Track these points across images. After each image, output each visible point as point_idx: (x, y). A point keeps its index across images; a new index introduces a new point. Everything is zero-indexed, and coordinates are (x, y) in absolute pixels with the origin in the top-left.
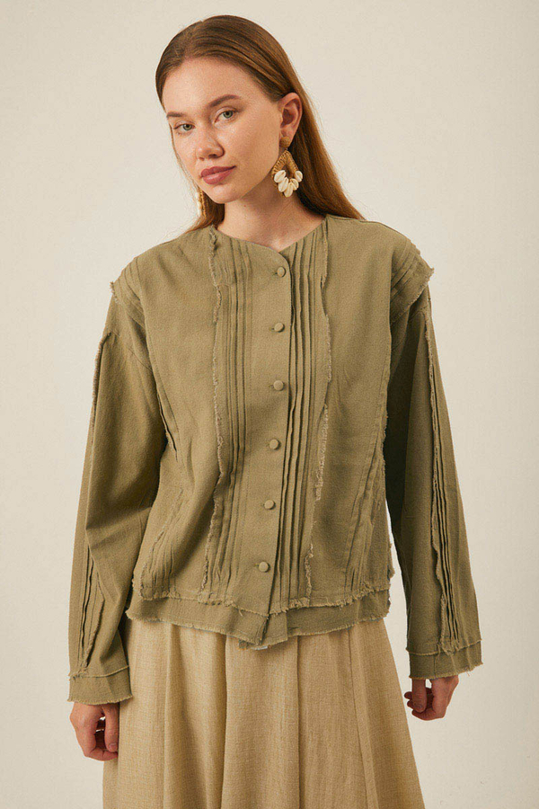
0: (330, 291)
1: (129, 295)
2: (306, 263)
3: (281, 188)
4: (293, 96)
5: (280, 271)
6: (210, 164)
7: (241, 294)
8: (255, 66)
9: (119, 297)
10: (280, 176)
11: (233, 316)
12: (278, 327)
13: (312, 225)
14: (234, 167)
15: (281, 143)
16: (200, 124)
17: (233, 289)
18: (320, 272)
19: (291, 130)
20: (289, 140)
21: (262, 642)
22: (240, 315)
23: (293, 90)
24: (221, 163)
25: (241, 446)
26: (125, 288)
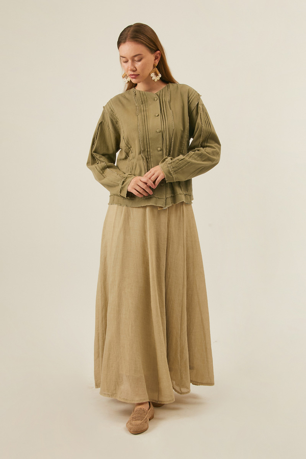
0: (171, 103)
1: (110, 110)
2: (164, 96)
3: (153, 79)
4: (158, 52)
5: (156, 99)
6: (133, 73)
7: (144, 107)
8: (148, 44)
9: (106, 111)
10: (153, 75)
11: (143, 113)
12: (157, 115)
13: (164, 86)
14: (139, 75)
15: (154, 65)
16: (130, 61)
17: (142, 106)
18: (168, 99)
19: (157, 62)
20: (156, 64)
21: (165, 207)
22: (145, 113)
23: (159, 50)
24: (135, 73)
25: (149, 150)
26: (108, 108)
